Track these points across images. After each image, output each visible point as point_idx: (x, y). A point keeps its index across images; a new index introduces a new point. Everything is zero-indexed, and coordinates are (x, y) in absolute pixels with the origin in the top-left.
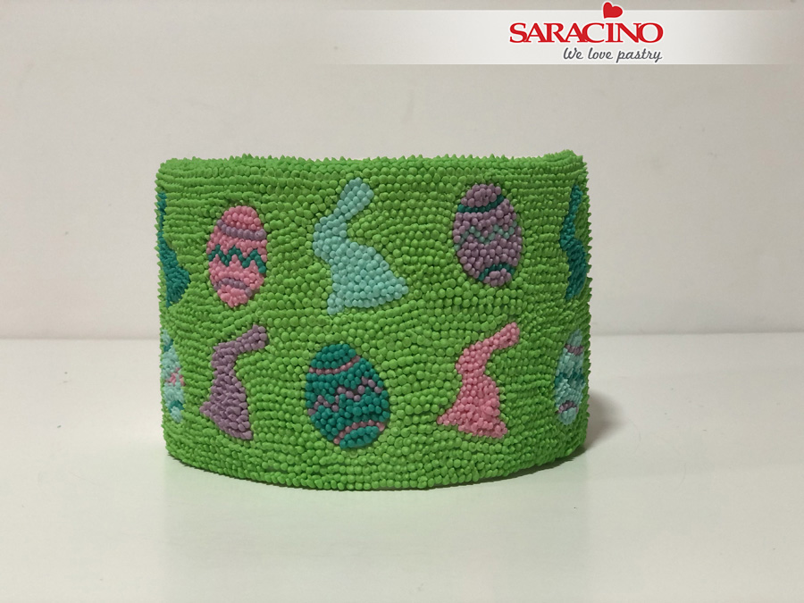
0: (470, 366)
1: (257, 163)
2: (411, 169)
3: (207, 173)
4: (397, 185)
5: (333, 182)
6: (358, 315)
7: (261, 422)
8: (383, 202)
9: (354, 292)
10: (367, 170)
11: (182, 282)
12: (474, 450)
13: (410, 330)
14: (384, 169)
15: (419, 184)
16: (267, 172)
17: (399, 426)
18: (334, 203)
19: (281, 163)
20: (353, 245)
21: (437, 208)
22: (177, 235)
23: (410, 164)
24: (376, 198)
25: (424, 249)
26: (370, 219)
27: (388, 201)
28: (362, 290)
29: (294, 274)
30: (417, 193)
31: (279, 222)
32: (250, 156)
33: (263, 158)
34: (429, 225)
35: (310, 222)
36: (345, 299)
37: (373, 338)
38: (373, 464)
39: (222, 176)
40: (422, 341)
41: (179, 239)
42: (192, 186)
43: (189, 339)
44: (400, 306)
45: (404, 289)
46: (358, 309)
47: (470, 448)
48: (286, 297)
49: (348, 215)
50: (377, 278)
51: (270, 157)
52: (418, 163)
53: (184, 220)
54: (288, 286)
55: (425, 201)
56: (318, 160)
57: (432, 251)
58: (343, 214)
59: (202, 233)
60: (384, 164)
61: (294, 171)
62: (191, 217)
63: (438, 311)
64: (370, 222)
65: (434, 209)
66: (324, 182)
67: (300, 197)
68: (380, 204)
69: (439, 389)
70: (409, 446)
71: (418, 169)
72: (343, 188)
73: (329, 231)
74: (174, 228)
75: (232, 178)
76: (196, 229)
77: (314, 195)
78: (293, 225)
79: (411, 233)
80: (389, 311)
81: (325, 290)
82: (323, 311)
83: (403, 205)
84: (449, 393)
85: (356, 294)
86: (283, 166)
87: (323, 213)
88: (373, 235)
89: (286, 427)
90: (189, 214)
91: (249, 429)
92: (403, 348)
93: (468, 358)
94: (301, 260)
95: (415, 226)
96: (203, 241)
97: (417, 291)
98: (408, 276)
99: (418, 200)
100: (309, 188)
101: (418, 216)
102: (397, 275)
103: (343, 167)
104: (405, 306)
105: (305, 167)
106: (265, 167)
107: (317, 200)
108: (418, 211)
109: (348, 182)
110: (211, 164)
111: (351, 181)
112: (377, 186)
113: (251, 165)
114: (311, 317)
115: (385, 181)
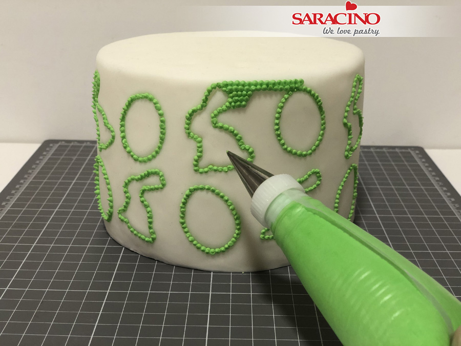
112: (231, 93)
115: (237, 90)
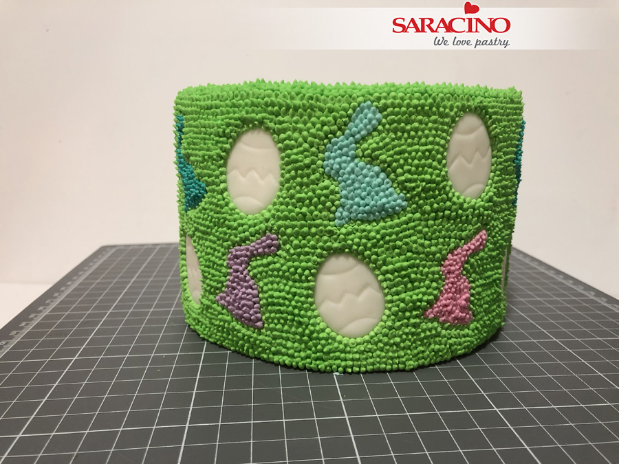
0: (453, 268)
1: (270, 87)
2: (417, 95)
3: (223, 96)
4: (404, 109)
5: (345, 105)
6: (363, 227)
7: (273, 315)
8: (390, 124)
9: (359, 206)
10: (376, 95)
11: (200, 193)
12: (449, 337)
13: (407, 240)
14: (393, 94)
15: (423, 108)
16: (281, 96)
17: (393, 320)
18: (346, 124)
19: (294, 87)
20: (361, 164)
21: (436, 131)
22: (194, 152)
23: (415, 89)
24: (384, 121)
25: (423, 168)
26: (378, 140)
27: (396, 124)
28: (367, 205)
29: (306, 190)
30: (420, 117)
31: (293, 142)
32: (263, 81)
33: (275, 83)
34: (430, 147)
35: (322, 143)
36: (351, 213)
37: (374, 246)
38: (370, 351)
39: (237, 99)
40: (416, 248)
41: (196, 155)
42: (208, 109)
43: (206, 240)
44: (399, 219)
45: (404, 203)
46: (363, 221)
47: (447, 335)
48: (297, 210)
49: (358, 136)
50: (382, 194)
51: (283, 82)
52: (422, 89)
53: (201, 139)
54: (300, 200)
55: (426, 124)
56: (330, 85)
57: (430, 170)
58: (353, 136)
59: (219, 151)
60: (392, 89)
61: (307, 95)
62: (207, 136)
63: (430, 222)
64: (377, 143)
65: (434, 132)
66: (337, 105)
67: (313, 119)
68: (387, 126)
69: (427, 289)
70: (400, 336)
71: (422, 94)
72: (354, 110)
73: (339, 151)
74: (192, 146)
75: (247, 101)
76: (212, 147)
77: (327, 117)
78: (306, 145)
79: (413, 154)
80: (390, 223)
81: (333, 205)
82: (331, 223)
83: (408, 127)
84: (435, 292)
85: (361, 208)
86: (297, 89)
87: (334, 133)
88: (380, 155)
89: (294, 320)
90: (205, 134)
91: (260, 320)
92: (399, 255)
93: (451, 262)
94: (313, 177)
95: (417, 147)
96: (219, 158)
97: (414, 206)
98: (408, 192)
99: (420, 122)
100: (321, 110)
101: (420, 138)
102: (399, 191)
103: (355, 91)
104: (403, 219)
105: (318, 90)
106: (279, 90)
107: (329, 122)
108: (420, 133)
109: (359, 105)
110: (227, 89)
111: (362, 104)
112: (386, 110)
113: (266, 88)
114: (321, 228)
115: (393, 105)
